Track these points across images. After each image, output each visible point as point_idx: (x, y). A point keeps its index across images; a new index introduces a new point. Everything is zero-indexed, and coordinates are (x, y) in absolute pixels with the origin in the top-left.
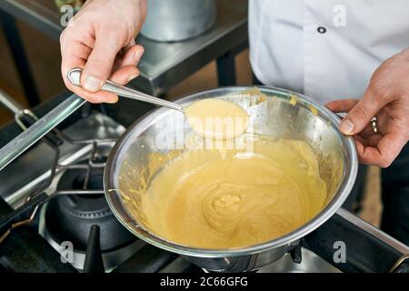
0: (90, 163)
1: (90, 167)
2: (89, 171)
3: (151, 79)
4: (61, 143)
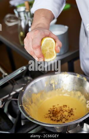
4: (15, 84)
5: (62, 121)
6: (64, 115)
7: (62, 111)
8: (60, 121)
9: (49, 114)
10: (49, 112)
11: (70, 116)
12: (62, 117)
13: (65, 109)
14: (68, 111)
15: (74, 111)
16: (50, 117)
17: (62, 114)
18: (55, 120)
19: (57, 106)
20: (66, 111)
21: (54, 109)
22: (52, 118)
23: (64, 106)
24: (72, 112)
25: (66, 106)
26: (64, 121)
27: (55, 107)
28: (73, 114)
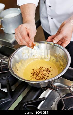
0: (2, 65)
1: (2, 66)
2: (2, 67)
3: (12, 43)
5: (44, 78)
6: (44, 74)
7: (41, 71)
8: (43, 79)
9: (32, 76)
10: (32, 75)
11: (49, 73)
12: (44, 76)
13: (43, 69)
14: (45, 70)
15: (50, 69)
16: (35, 78)
17: (42, 74)
18: (39, 79)
19: (36, 69)
20: (44, 71)
21: (35, 71)
22: (36, 78)
23: (41, 67)
24: (49, 70)
25: (43, 67)
26: (46, 78)
27: (34, 70)
28: (50, 71)
